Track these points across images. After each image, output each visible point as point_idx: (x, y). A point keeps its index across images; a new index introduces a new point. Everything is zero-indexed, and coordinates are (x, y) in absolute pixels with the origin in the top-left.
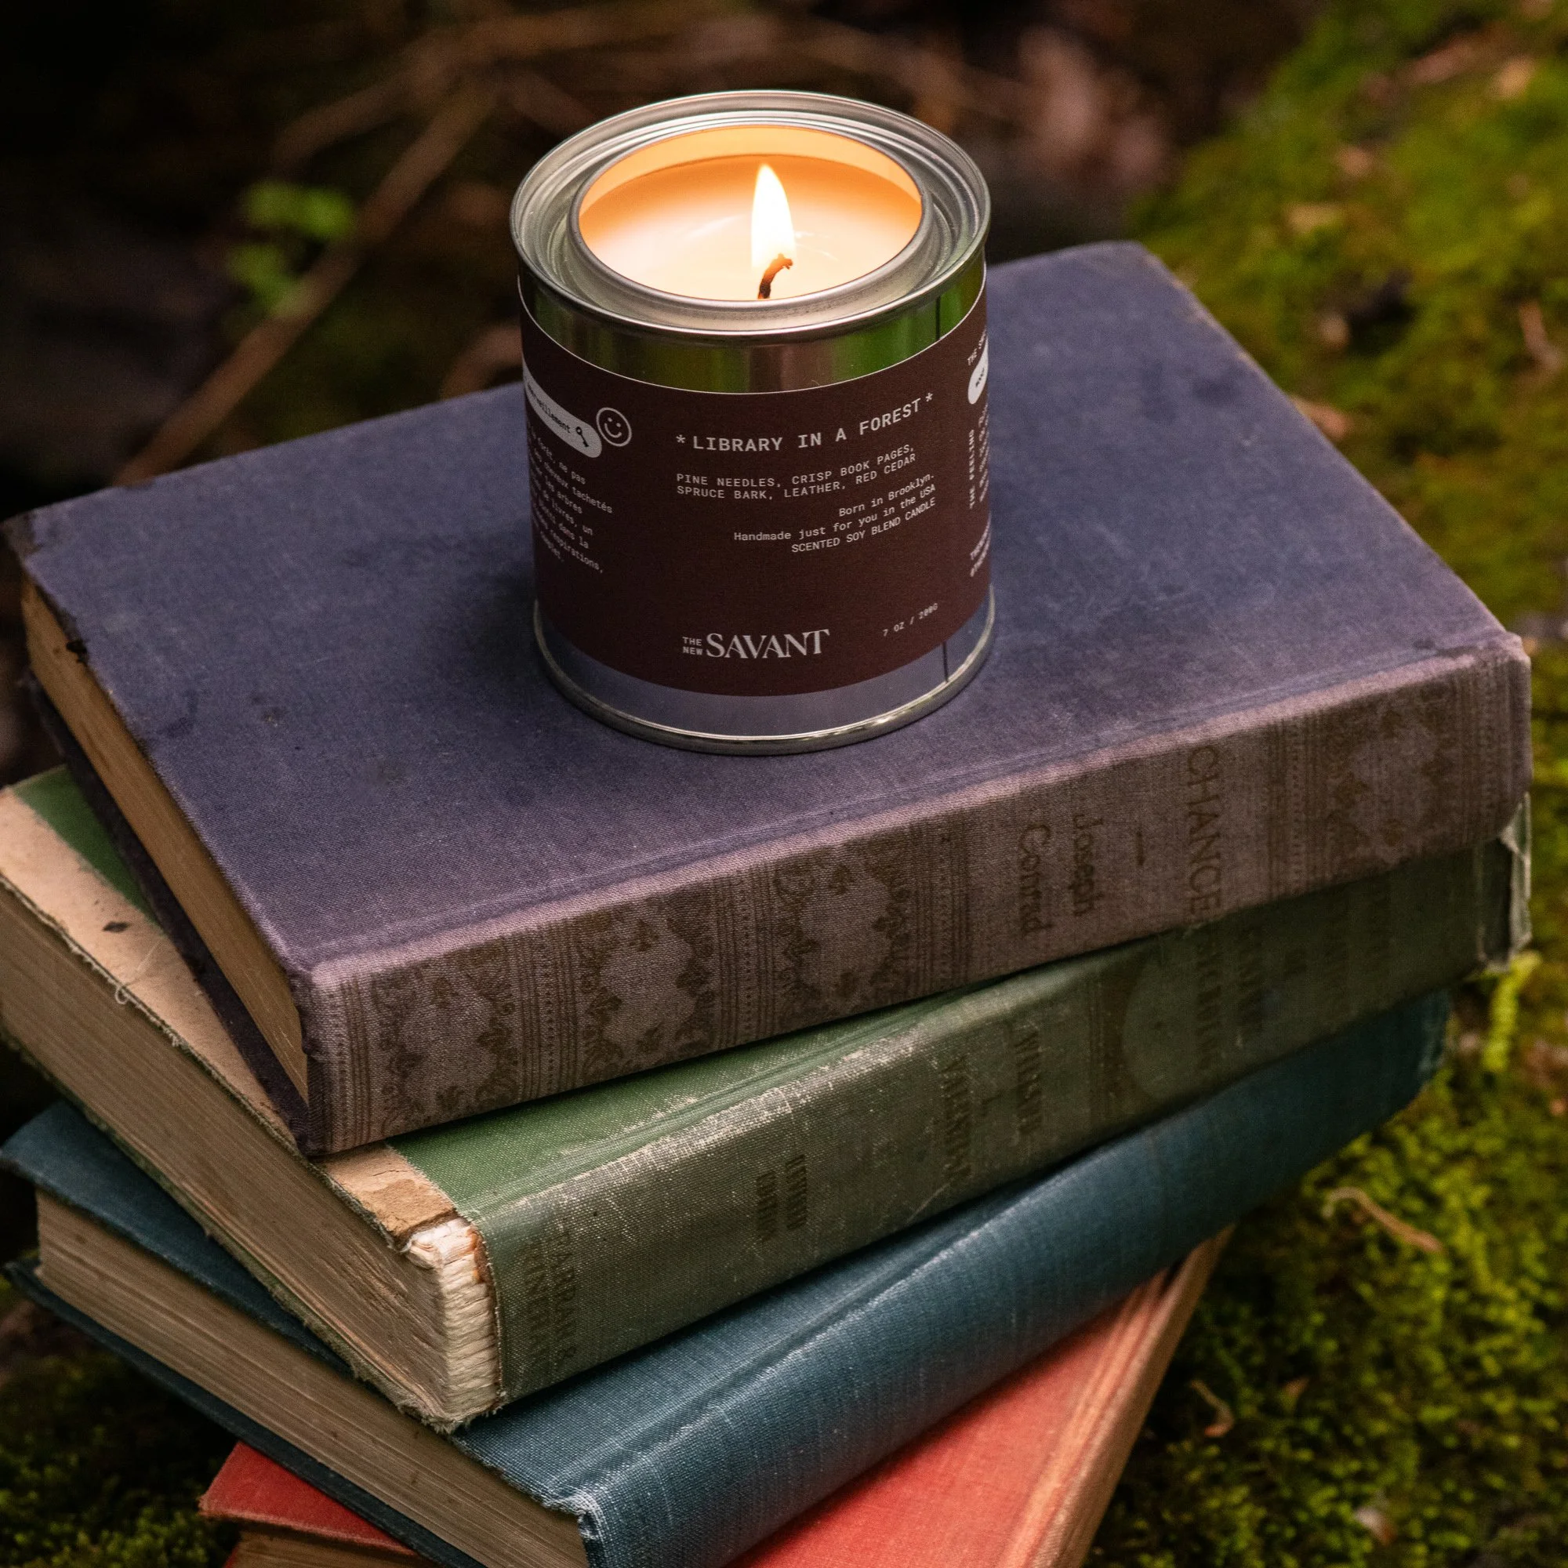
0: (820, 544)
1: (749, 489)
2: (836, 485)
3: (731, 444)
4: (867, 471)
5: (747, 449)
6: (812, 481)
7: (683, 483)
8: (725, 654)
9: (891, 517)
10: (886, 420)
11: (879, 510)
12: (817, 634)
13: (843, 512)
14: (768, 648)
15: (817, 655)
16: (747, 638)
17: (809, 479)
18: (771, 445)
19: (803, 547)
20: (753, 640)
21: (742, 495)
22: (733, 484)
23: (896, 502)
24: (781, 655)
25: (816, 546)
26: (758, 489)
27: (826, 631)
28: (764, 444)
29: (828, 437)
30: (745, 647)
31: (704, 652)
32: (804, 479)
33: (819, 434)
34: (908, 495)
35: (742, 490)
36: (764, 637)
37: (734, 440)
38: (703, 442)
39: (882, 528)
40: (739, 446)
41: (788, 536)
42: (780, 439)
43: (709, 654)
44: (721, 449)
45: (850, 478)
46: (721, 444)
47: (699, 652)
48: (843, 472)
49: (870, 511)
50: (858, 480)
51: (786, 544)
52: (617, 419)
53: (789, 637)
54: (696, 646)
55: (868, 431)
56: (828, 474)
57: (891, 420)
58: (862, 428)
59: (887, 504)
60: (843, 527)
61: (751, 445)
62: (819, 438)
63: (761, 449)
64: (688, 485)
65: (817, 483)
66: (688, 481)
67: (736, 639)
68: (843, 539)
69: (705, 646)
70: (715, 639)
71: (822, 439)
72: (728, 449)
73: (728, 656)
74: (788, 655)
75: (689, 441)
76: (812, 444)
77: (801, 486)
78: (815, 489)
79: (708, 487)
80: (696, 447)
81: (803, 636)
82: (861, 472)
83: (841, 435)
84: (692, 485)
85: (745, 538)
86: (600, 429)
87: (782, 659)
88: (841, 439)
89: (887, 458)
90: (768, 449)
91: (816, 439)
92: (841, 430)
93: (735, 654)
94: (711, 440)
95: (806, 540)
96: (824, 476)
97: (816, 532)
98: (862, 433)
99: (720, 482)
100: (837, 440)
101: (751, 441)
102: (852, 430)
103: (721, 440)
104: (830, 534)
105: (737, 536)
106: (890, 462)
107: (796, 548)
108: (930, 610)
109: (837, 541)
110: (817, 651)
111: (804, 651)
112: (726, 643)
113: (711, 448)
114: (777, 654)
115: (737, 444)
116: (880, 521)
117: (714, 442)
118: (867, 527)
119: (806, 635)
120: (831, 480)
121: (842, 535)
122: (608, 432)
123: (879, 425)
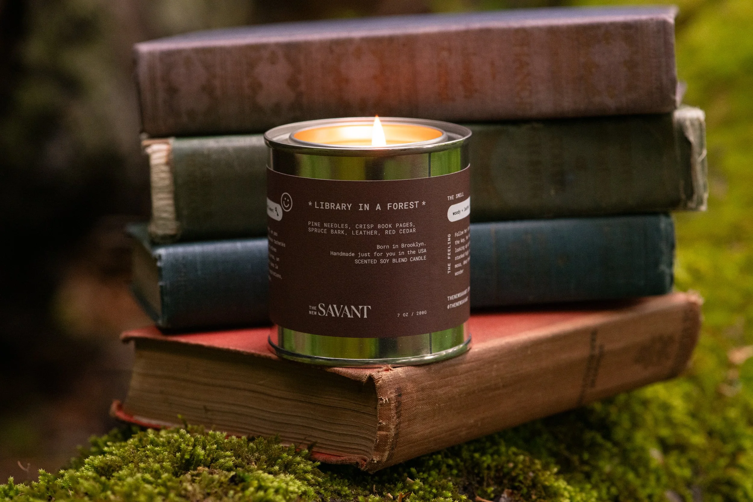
0: (368, 261)
1: (337, 229)
2: (376, 232)
3: (330, 206)
4: (390, 229)
5: (336, 209)
6: (365, 228)
7: (310, 226)
8: (326, 314)
9: (403, 257)
10: (401, 206)
11: (396, 251)
12: (365, 307)
13: (378, 247)
14: (344, 312)
15: (365, 318)
16: (335, 306)
17: (363, 227)
18: (347, 207)
19: (360, 261)
20: (337, 307)
21: (334, 232)
22: (330, 226)
23: (406, 250)
24: (349, 316)
25: (366, 261)
26: (341, 229)
27: (370, 307)
28: (344, 206)
29: (373, 207)
30: (334, 311)
31: (317, 313)
32: (361, 226)
33: (368, 205)
34: (413, 249)
35: (334, 229)
36: (342, 306)
37: (331, 204)
38: (319, 205)
39: (398, 261)
40: (333, 206)
41: (353, 254)
42: (351, 204)
43: (319, 314)
44: (326, 208)
45: (382, 231)
46: (326, 206)
47: (315, 313)
48: (379, 226)
49: (391, 250)
50: (386, 232)
51: (353, 258)
52: (288, 198)
53: (353, 307)
54: (314, 310)
55: (391, 209)
56: (372, 226)
57: (403, 207)
58: (389, 207)
59: (400, 249)
60: (379, 255)
61: (338, 207)
62: (368, 206)
63: (342, 209)
64: (312, 227)
65: (366, 229)
66: (313, 225)
67: (330, 307)
68: (379, 261)
69: (318, 310)
70: (322, 306)
71: (369, 207)
72: (329, 208)
73: (327, 315)
74: (352, 317)
75: (313, 205)
76: (365, 209)
77: (359, 230)
78: (366, 232)
79: (320, 228)
80: (316, 207)
81: (359, 308)
82: (388, 228)
83: (378, 207)
84: (314, 227)
85: (335, 254)
86: (282, 205)
87: (349, 318)
88: (378, 209)
89: (401, 225)
90: (345, 209)
91: (367, 207)
92: (378, 205)
93: (330, 314)
94: (322, 203)
95: (361, 258)
96: (370, 226)
97: (366, 255)
98: (388, 209)
99: (325, 225)
100: (377, 209)
101: (338, 204)
102: (384, 206)
103: (326, 203)
104: (372, 257)
105: (332, 253)
106: (402, 228)
107: (357, 261)
108: (423, 313)
109: (375, 261)
110: (365, 316)
111: (359, 315)
112: (326, 308)
113: (322, 208)
114: (347, 316)
115: (332, 206)
116: (397, 257)
117: (323, 204)
118: (391, 258)
119: (360, 307)
120: (374, 229)
121: (378, 259)
122: (285, 205)
123: (397, 207)
